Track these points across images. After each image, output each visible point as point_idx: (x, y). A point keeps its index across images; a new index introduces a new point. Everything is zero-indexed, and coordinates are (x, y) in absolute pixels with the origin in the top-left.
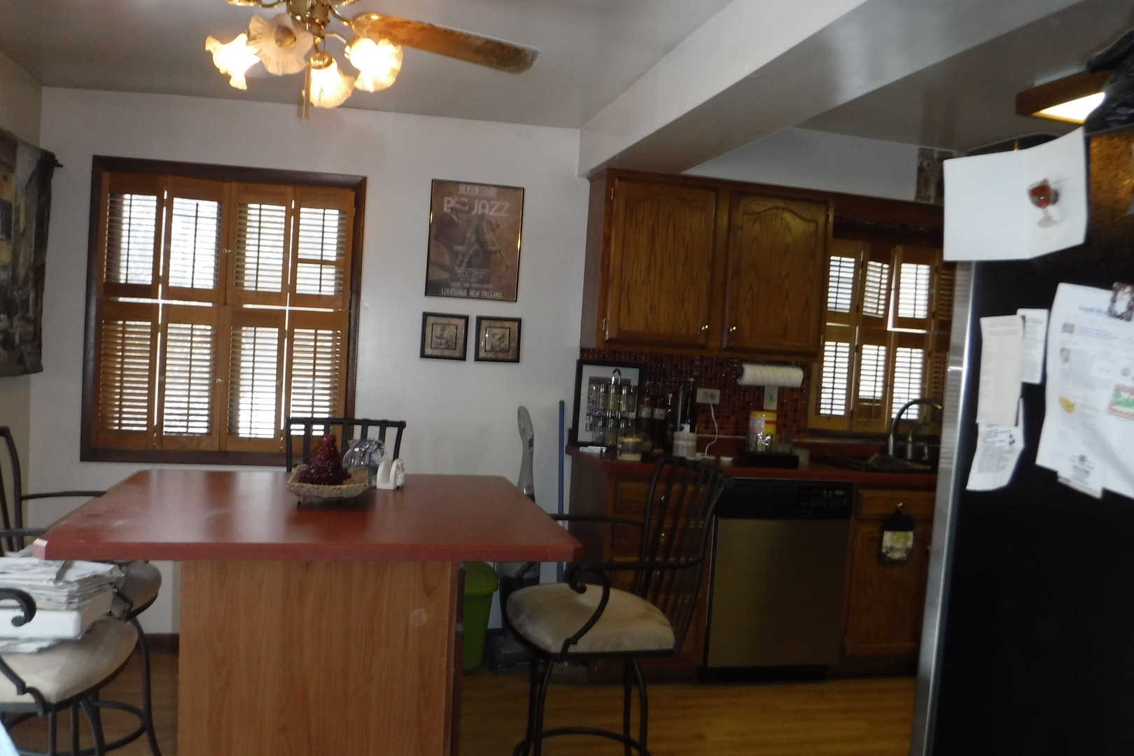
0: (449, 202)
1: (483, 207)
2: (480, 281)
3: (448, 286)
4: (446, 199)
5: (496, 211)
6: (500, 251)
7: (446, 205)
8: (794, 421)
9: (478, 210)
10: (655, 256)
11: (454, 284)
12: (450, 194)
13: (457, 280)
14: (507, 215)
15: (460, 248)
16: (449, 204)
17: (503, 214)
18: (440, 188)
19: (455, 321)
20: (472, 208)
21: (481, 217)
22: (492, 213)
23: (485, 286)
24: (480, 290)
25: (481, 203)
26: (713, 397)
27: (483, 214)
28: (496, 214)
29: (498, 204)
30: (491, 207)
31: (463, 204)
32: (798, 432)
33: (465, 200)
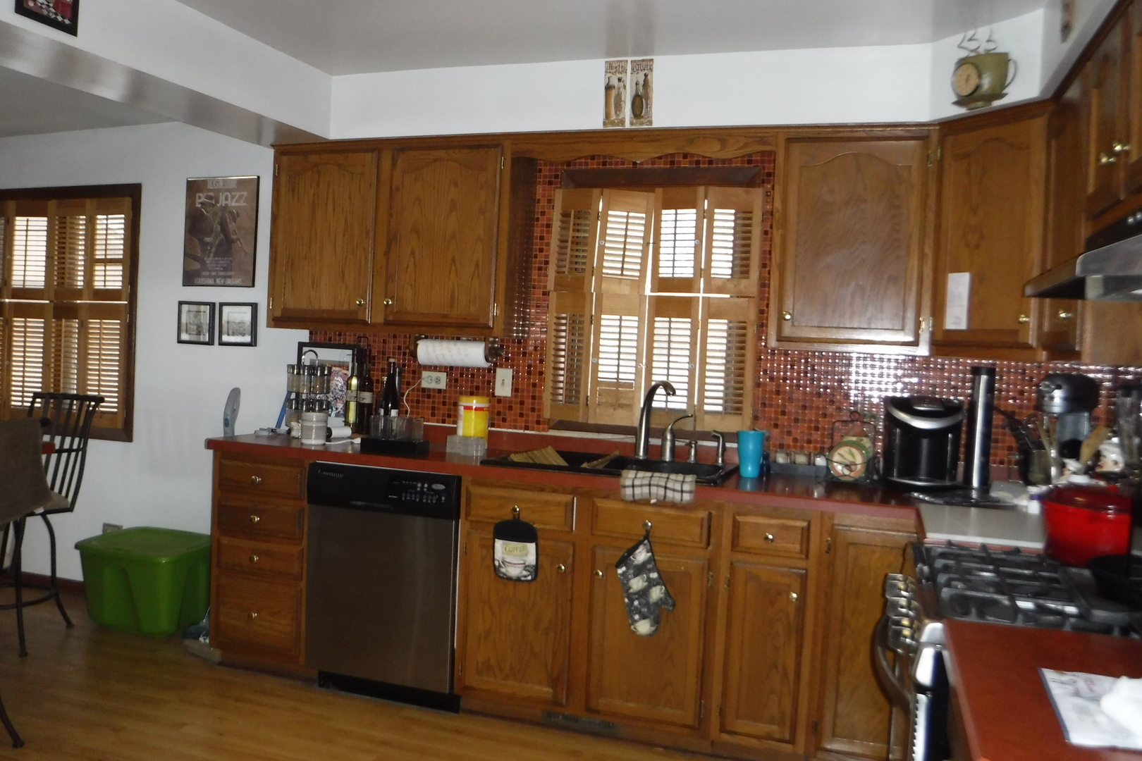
0: (200, 198)
1: (226, 199)
2: (225, 269)
3: (199, 276)
4: (197, 195)
5: (237, 201)
6: (239, 240)
7: (198, 201)
8: (533, 410)
9: (222, 202)
10: (315, 230)
11: (204, 273)
12: (201, 191)
13: (207, 270)
14: (245, 204)
15: (208, 239)
16: (201, 198)
17: (242, 204)
18: (193, 187)
19: (203, 308)
20: (217, 201)
21: (225, 208)
22: (234, 204)
23: (229, 274)
24: (225, 277)
25: (225, 195)
26: (438, 380)
27: (226, 205)
28: (237, 204)
29: (238, 194)
30: (233, 197)
31: (210, 198)
32: (538, 423)
33: (211, 194)
